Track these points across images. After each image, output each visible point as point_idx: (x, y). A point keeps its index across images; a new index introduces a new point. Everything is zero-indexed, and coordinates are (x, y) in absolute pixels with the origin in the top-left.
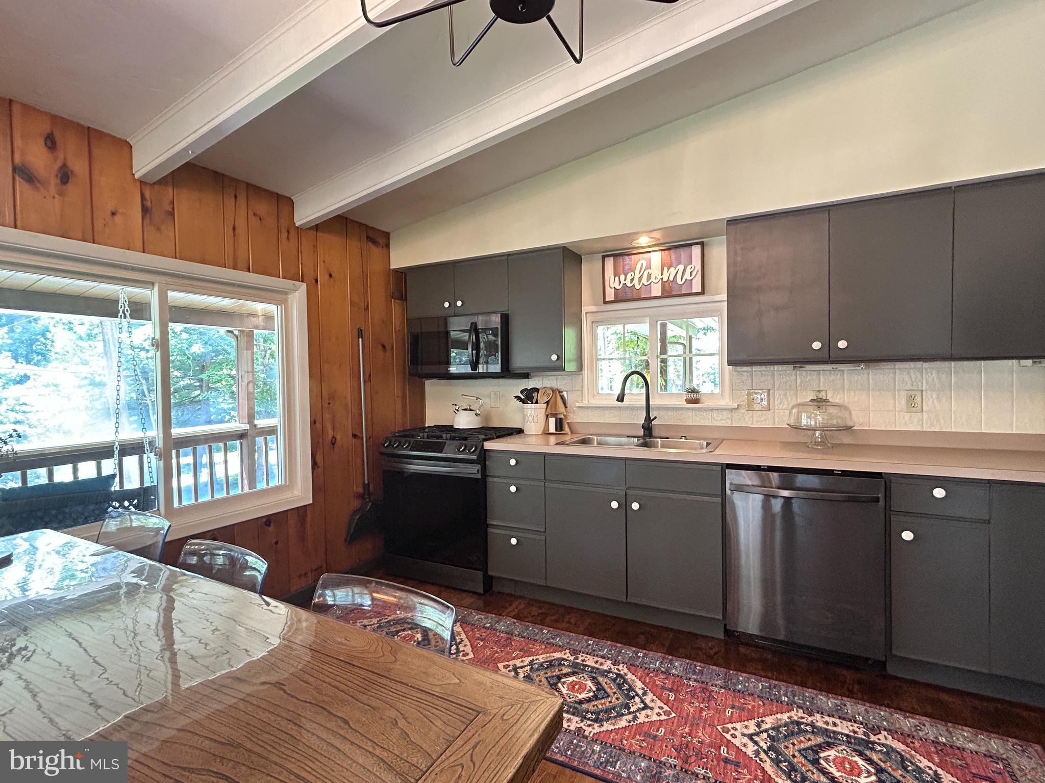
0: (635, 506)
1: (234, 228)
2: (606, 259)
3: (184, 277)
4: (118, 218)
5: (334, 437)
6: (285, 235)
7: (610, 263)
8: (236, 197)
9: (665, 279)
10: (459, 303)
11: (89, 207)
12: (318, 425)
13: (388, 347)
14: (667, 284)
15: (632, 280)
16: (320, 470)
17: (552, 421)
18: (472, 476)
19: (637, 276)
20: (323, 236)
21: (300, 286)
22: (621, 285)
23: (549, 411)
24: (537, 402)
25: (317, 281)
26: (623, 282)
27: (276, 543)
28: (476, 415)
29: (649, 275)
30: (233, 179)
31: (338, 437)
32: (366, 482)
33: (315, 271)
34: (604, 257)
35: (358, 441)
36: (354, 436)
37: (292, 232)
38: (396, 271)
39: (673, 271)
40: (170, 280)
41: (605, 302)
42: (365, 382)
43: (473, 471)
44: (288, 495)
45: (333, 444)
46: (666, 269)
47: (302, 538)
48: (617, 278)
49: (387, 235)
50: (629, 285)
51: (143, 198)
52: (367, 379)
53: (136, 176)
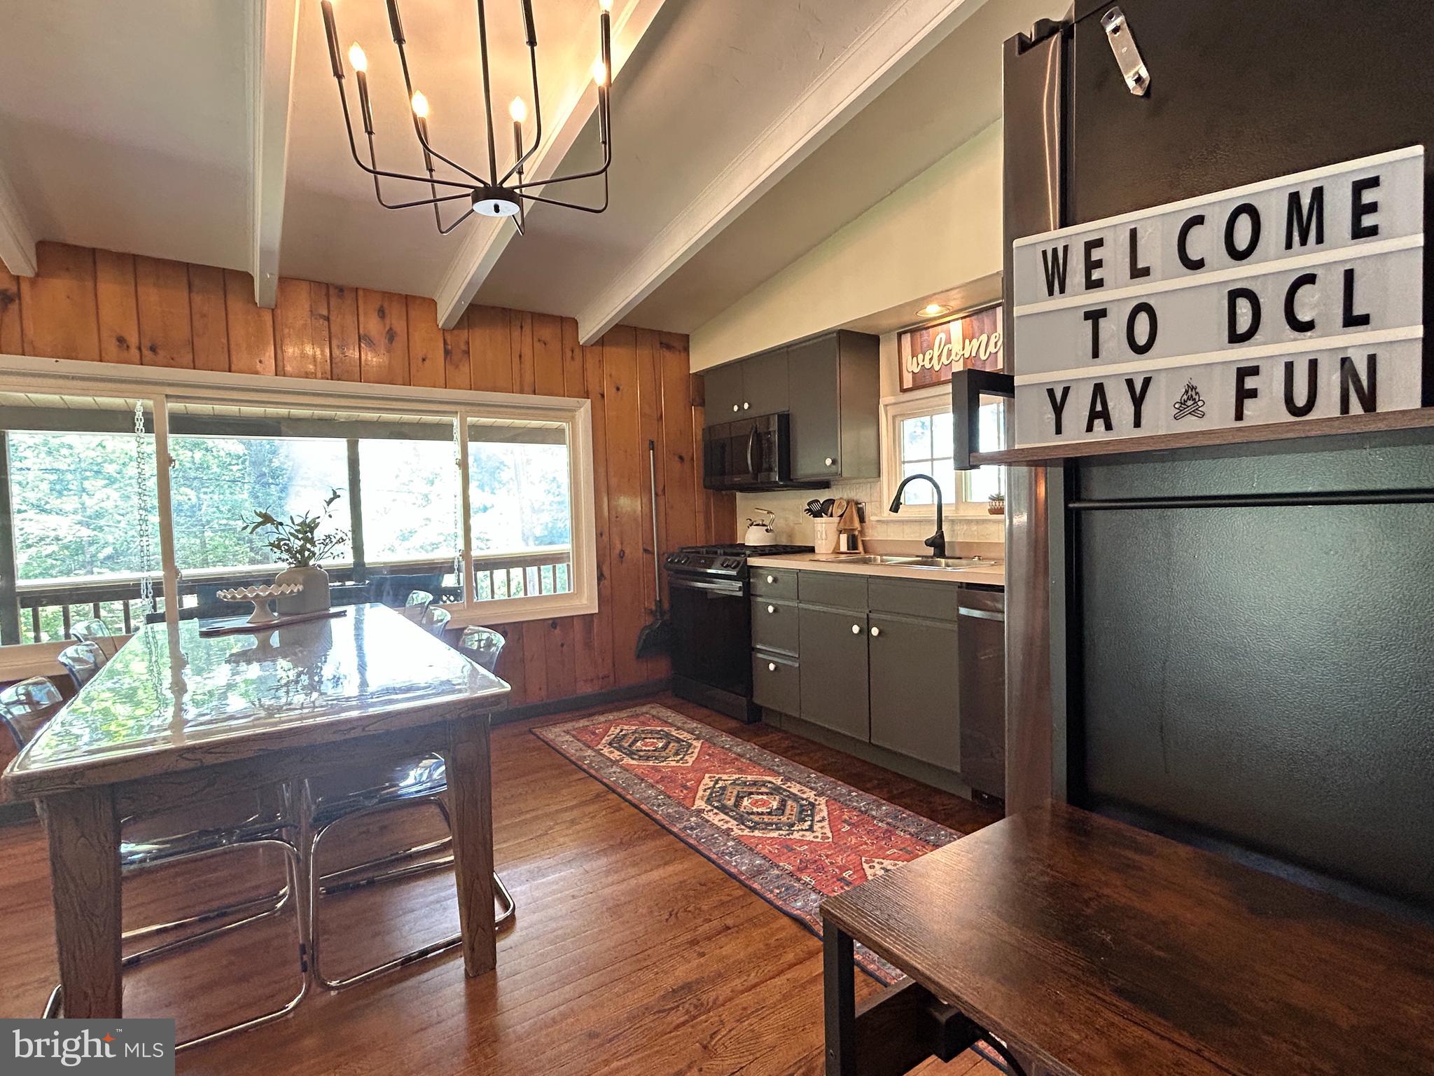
0: (875, 631)
1: (520, 356)
2: (903, 336)
3: (479, 405)
4: (427, 362)
5: (622, 550)
6: (569, 354)
7: (907, 340)
8: (521, 327)
9: (967, 356)
10: (746, 406)
11: (407, 358)
12: (605, 538)
13: (687, 458)
14: (969, 361)
15: (931, 359)
16: (606, 582)
17: (844, 538)
18: (734, 594)
19: (936, 354)
20: (610, 351)
21: (586, 402)
22: (920, 367)
23: (841, 525)
24: (831, 516)
25: (603, 396)
26: (921, 364)
27: (562, 645)
28: (767, 530)
29: (950, 351)
30: (520, 311)
31: (627, 552)
32: (658, 599)
33: (602, 386)
34: (900, 335)
35: (649, 556)
36: (645, 550)
37: (577, 352)
38: (695, 374)
39: (975, 343)
40: (468, 408)
41: (904, 391)
42: (656, 494)
43: (735, 588)
44: (576, 602)
45: (622, 557)
46: (967, 341)
47: (588, 645)
48: (915, 358)
49: (686, 338)
50: (928, 366)
51: (445, 343)
52: (660, 492)
53: (440, 326)
